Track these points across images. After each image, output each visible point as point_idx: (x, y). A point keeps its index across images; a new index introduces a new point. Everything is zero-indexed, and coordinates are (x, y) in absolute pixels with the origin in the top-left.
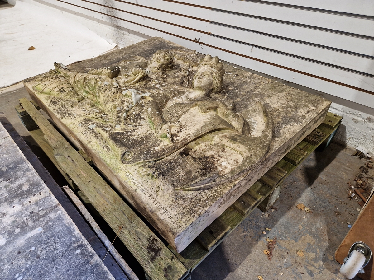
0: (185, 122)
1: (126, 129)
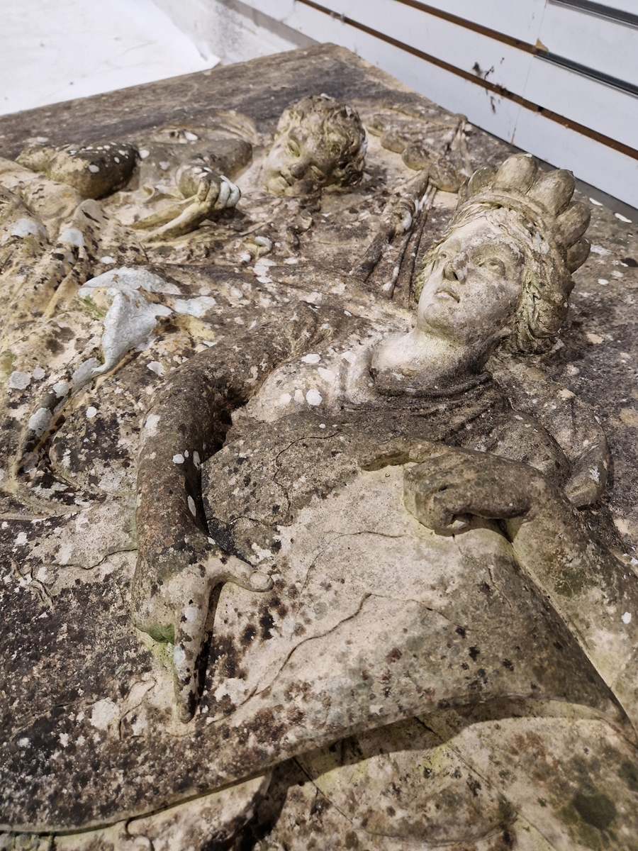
0: (309, 559)
1: (18, 506)
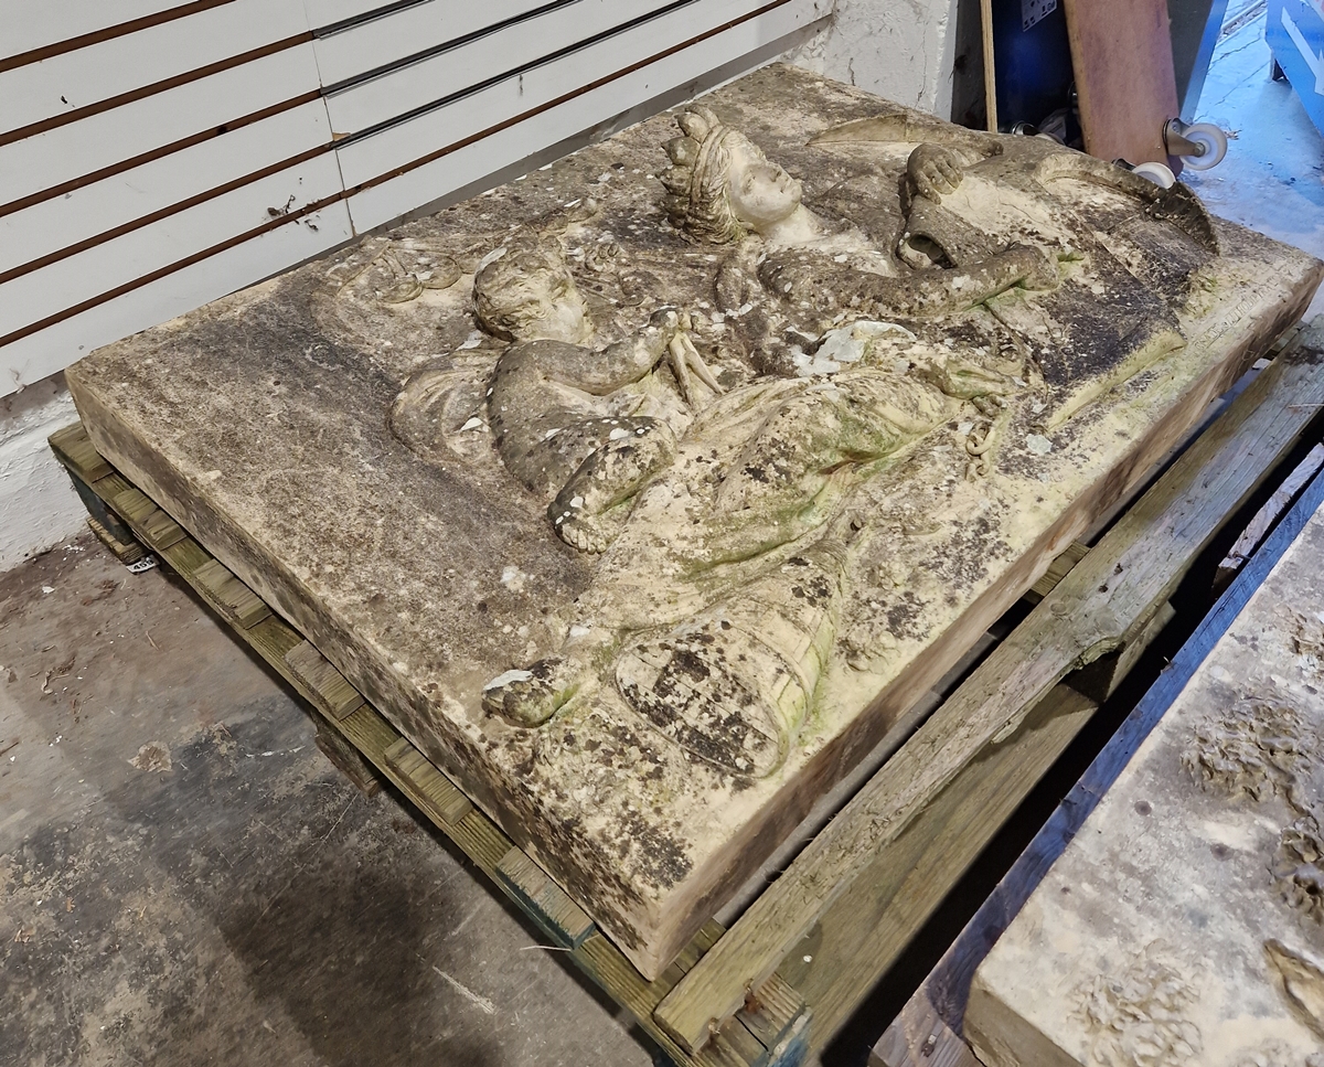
0: (994, 224)
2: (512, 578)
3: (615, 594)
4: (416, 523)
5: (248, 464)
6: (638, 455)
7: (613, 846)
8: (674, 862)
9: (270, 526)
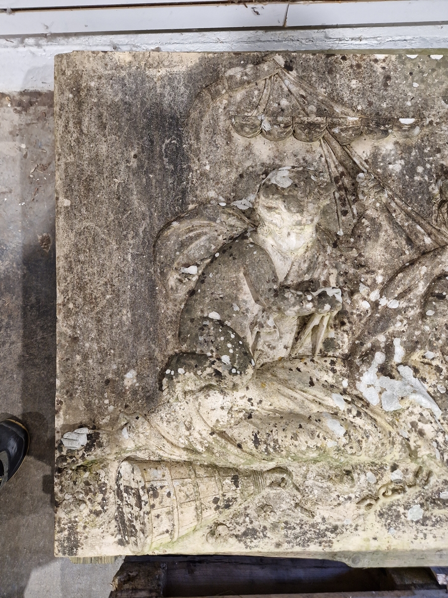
2: (130, 378)
3: (150, 433)
4: (120, 311)
5: (84, 208)
6: (221, 381)
7: (59, 526)
8: (72, 549)
9: (66, 258)
